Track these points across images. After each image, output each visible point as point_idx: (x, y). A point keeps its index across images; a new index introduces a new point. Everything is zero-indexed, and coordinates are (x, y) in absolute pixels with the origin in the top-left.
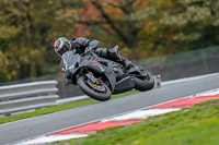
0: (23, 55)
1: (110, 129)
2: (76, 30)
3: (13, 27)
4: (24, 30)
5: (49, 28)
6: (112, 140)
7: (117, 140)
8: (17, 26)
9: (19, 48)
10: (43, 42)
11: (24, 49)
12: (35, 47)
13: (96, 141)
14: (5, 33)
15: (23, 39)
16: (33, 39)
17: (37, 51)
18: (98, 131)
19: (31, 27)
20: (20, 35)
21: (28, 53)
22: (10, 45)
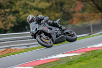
0: (52, 16)
1: (92, 51)
2: (77, 4)
3: (47, 3)
4: (53, 4)
5: (64, 3)
6: (93, 56)
7: (95, 56)
8: (49, 3)
9: (50, 13)
10: (61, 10)
11: (52, 13)
12: (58, 12)
13: (85, 57)
14: (43, 5)
15: (52, 8)
16: (57, 8)
17: (58, 14)
18: (86, 52)
19: (56, 3)
20: (51, 7)
21: (54, 15)
22: (46, 11)
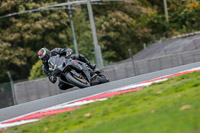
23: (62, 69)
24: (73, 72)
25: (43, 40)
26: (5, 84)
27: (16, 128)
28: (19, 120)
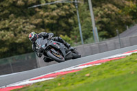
23: (44, 48)
24: (53, 50)
25: (58, 23)
26: (32, 53)
27: (38, 83)
28: (41, 78)
